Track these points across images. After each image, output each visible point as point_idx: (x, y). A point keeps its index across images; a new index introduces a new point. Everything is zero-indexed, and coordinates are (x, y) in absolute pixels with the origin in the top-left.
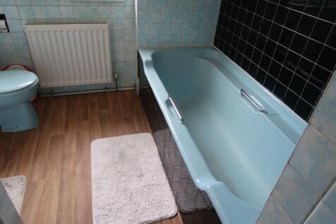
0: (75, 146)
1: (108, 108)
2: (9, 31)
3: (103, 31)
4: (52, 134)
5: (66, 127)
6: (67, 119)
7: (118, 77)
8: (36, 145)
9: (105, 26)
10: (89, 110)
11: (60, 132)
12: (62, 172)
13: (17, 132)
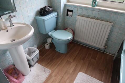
0: (72, 70)
1: (95, 60)
2: (72, 16)
3: (109, 26)
4: (68, 60)
5: (74, 59)
6: (76, 56)
7: (107, 47)
8: (61, 61)
9: (111, 24)
10: (87, 56)
11: (71, 60)
12: (62, 78)
13: (59, 52)
